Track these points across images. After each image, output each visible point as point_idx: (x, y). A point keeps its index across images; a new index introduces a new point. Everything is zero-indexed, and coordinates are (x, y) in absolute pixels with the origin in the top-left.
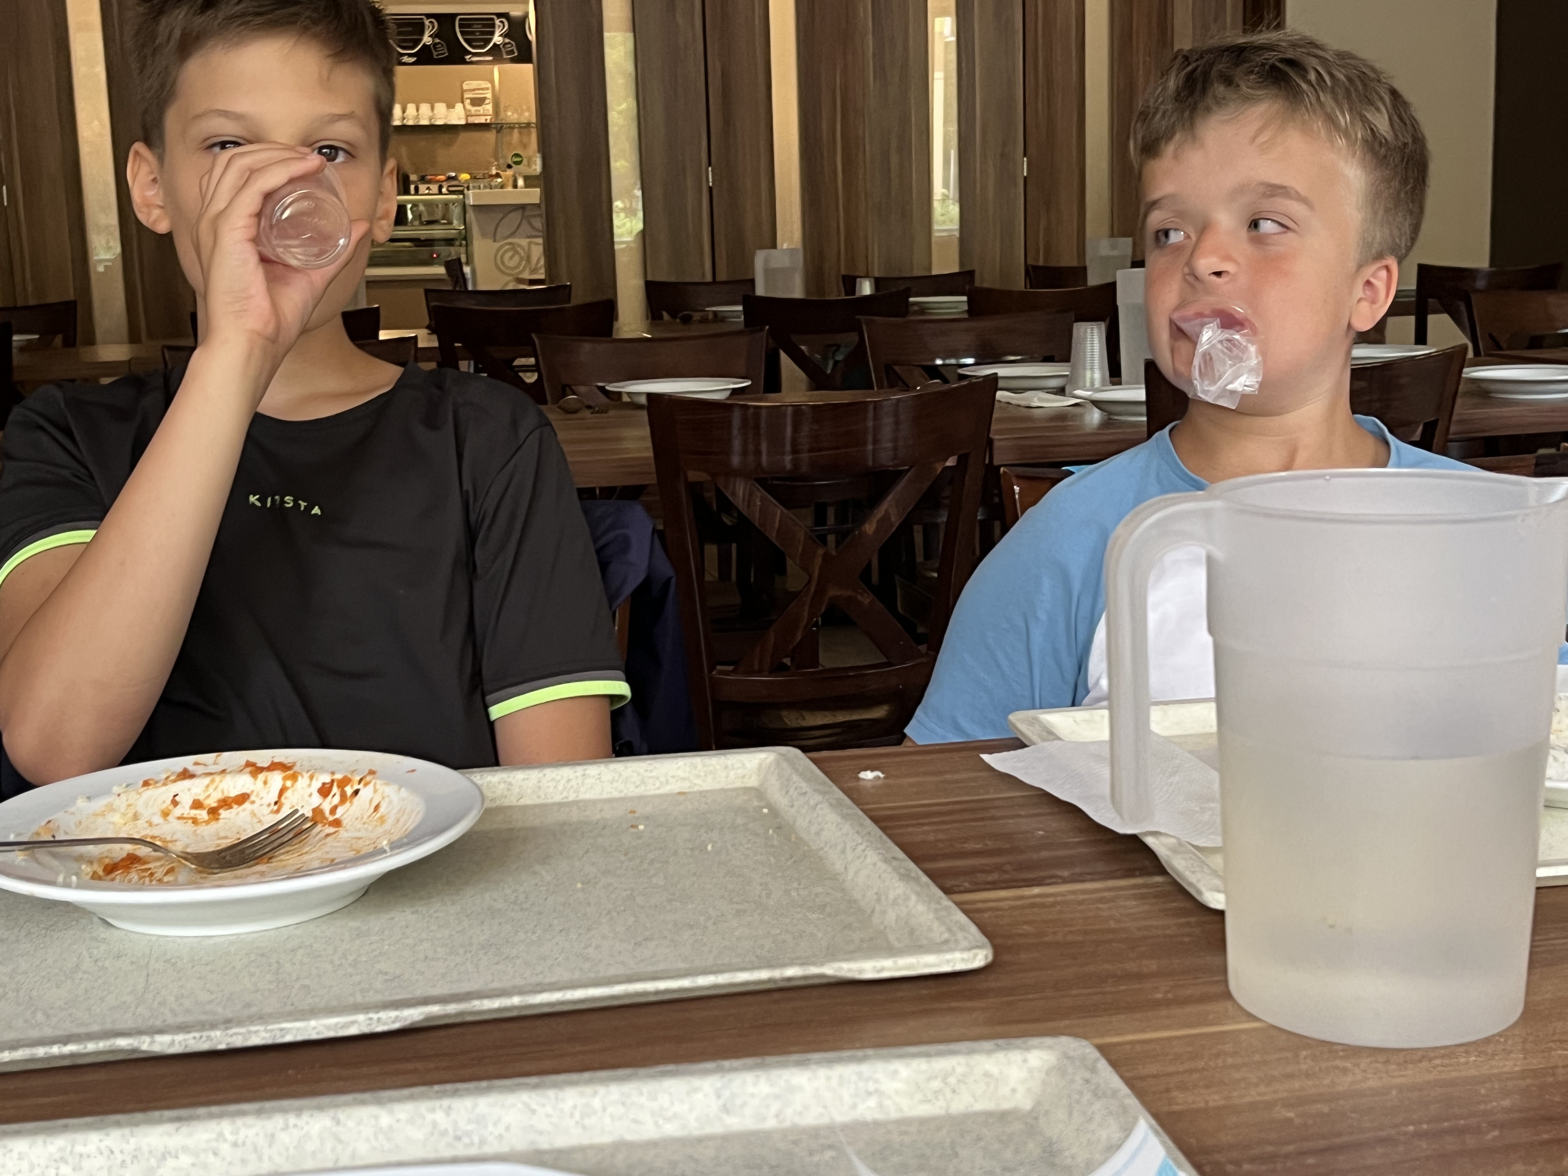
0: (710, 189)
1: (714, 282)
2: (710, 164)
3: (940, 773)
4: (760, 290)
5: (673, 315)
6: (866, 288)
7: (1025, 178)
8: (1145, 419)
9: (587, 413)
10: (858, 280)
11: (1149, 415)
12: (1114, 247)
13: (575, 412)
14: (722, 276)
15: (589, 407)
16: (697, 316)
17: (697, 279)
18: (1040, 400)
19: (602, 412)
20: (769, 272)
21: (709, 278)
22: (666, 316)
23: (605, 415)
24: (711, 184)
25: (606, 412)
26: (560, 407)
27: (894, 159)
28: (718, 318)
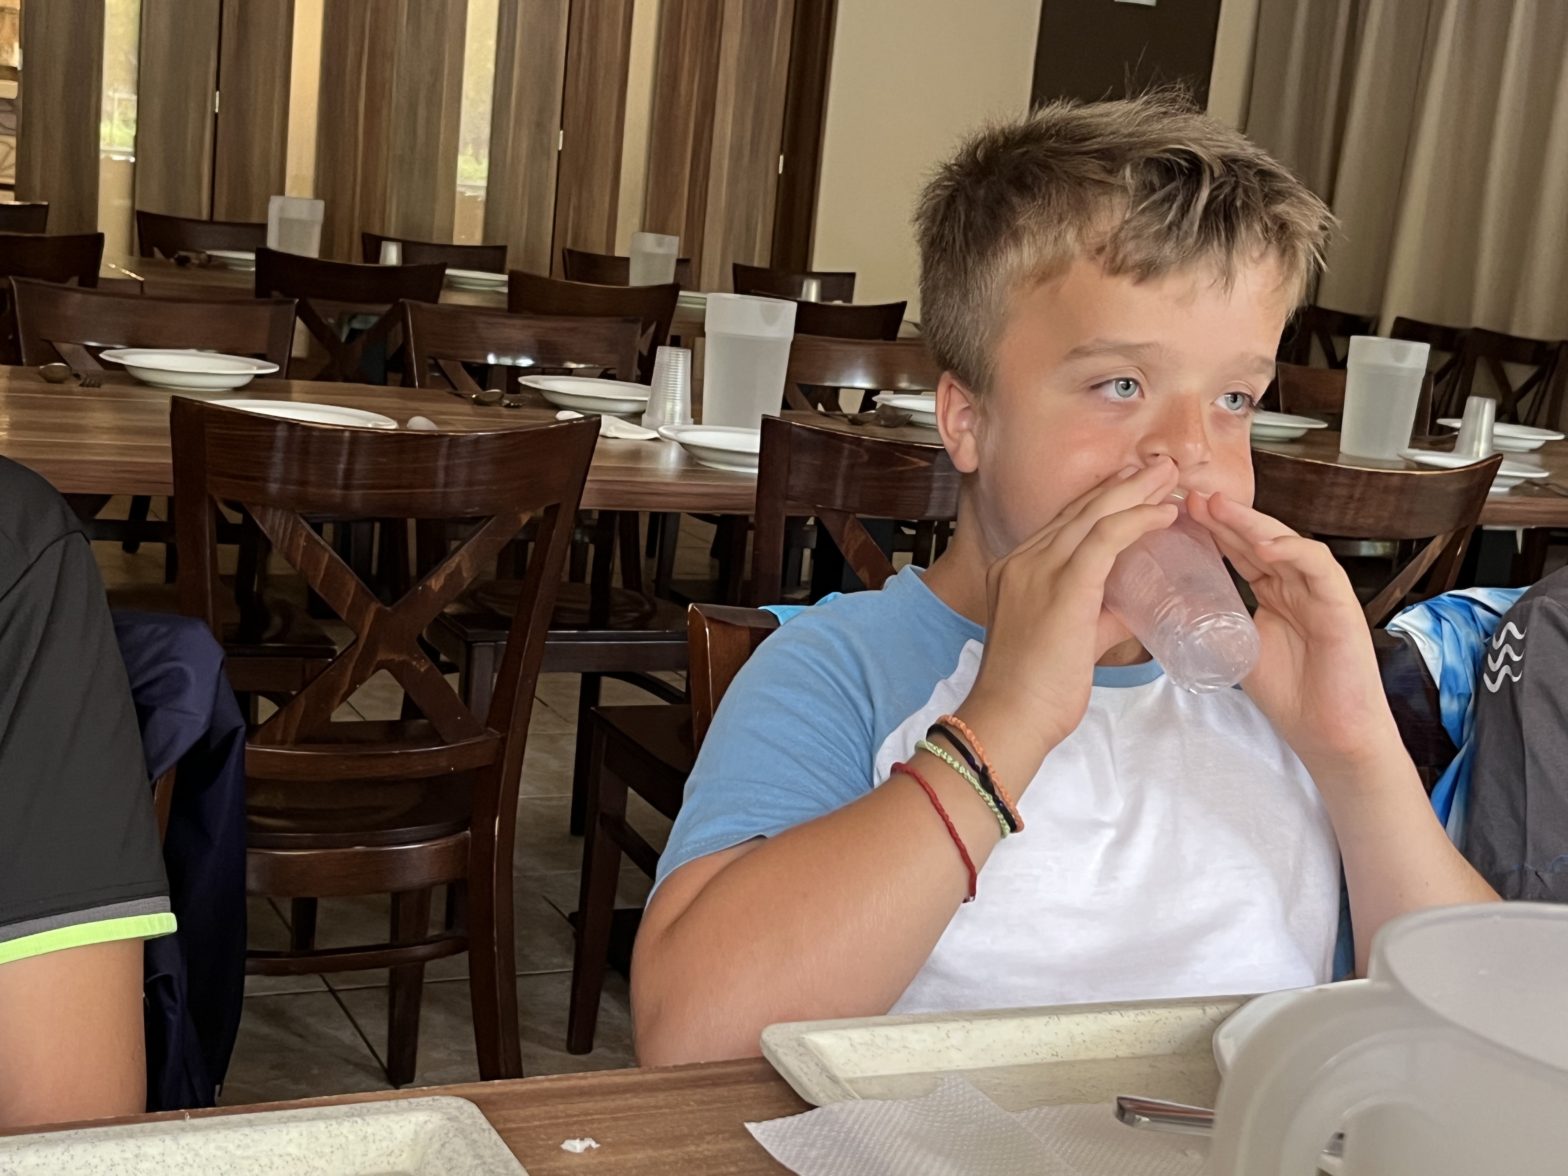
0: (216, 116)
1: (211, 221)
2: (218, 88)
3: (678, 1140)
4: (272, 242)
5: (167, 255)
6: (392, 255)
7: (559, 152)
8: (756, 470)
9: (75, 386)
10: (384, 243)
11: (761, 466)
12: (660, 244)
13: (60, 381)
14: (220, 216)
15: (77, 376)
16: (194, 259)
17: (191, 216)
18: (618, 429)
19: (93, 386)
21: (205, 216)
22: (158, 254)
23: (97, 390)
24: (217, 111)
25: (99, 386)
26: (40, 373)
27: (422, 112)
28: (223, 265)
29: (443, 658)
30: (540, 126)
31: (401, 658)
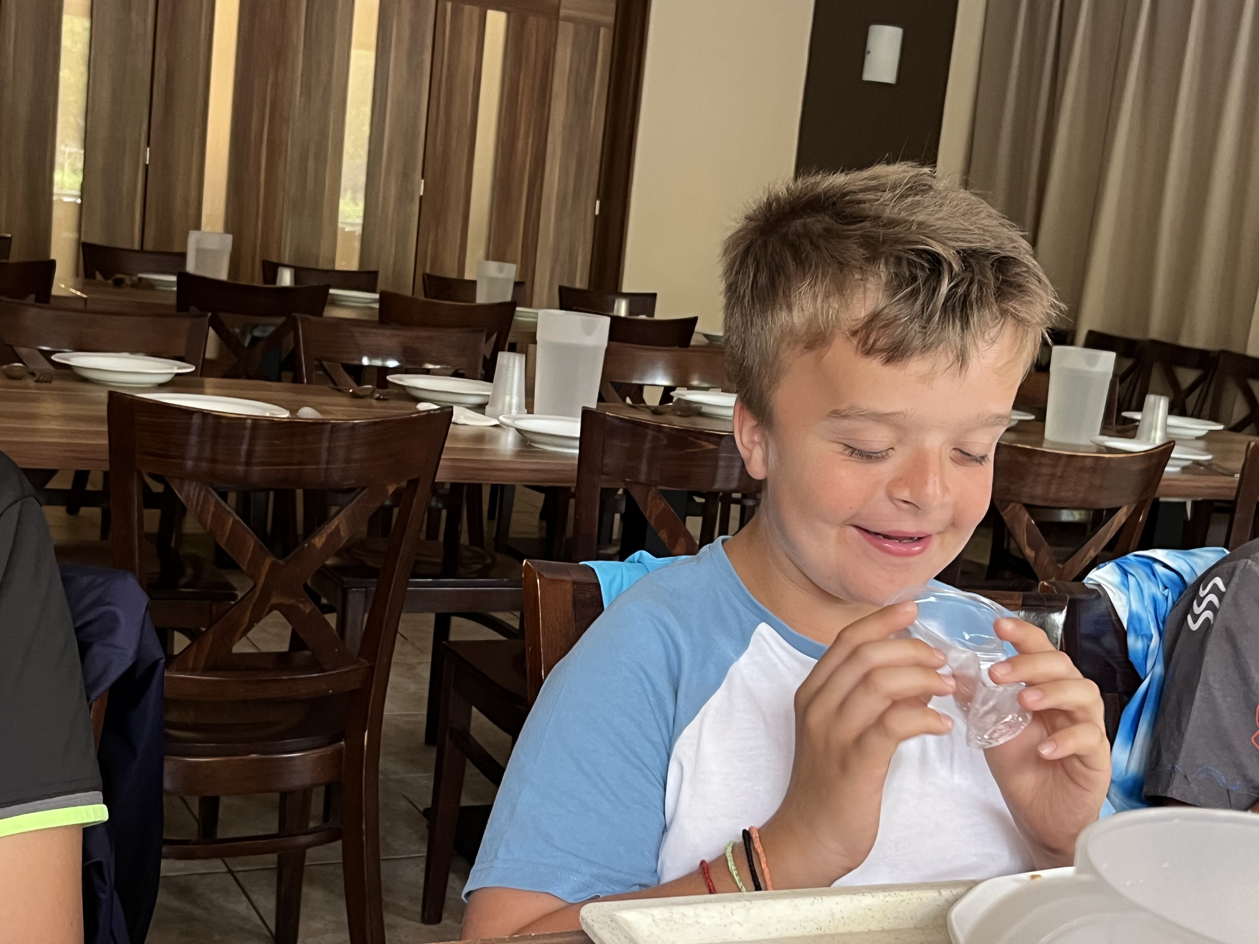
0: (147, 167)
1: (142, 251)
2: (148, 145)
4: (191, 267)
5: (106, 277)
6: (286, 278)
7: (421, 197)
8: (577, 451)
9: (31, 382)
10: (280, 269)
11: (581, 448)
12: (501, 270)
13: (19, 378)
14: (149, 246)
15: (33, 374)
16: (128, 281)
17: (127, 246)
18: (466, 417)
19: (46, 382)
20: (200, 252)
21: (137, 246)
22: (99, 276)
23: (50, 385)
24: (147, 162)
25: (52, 383)
26: (3, 371)
27: (311, 164)
28: (151, 286)
29: (324, 601)
30: (406, 175)
31: (291, 601)
